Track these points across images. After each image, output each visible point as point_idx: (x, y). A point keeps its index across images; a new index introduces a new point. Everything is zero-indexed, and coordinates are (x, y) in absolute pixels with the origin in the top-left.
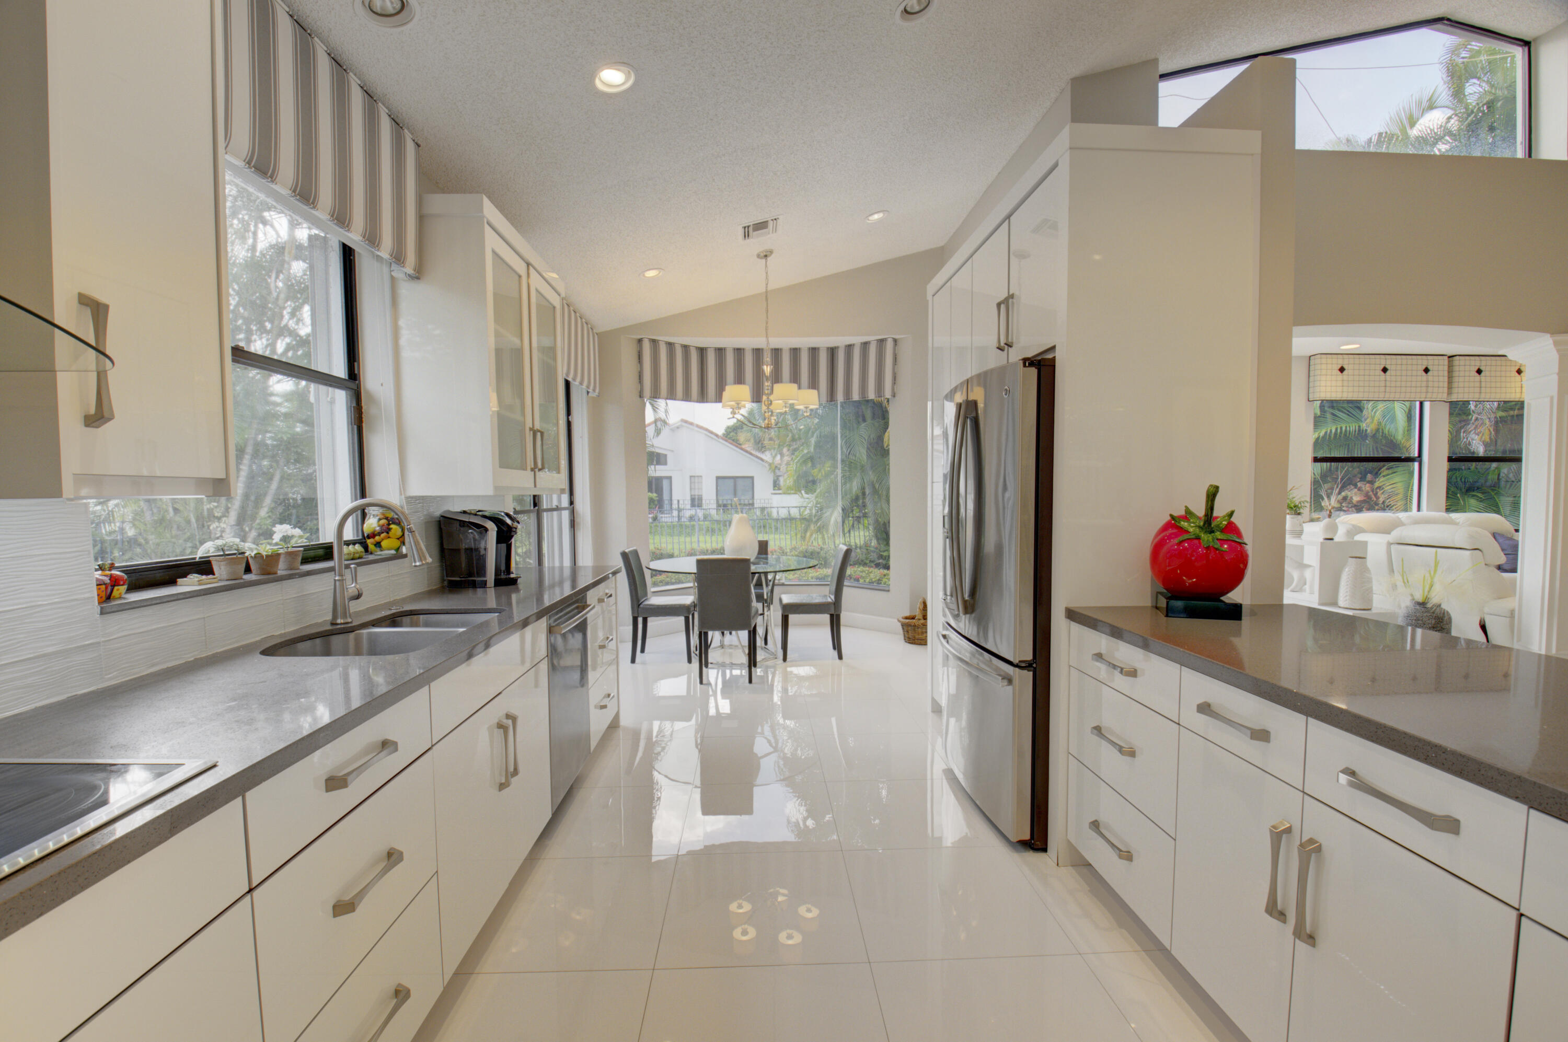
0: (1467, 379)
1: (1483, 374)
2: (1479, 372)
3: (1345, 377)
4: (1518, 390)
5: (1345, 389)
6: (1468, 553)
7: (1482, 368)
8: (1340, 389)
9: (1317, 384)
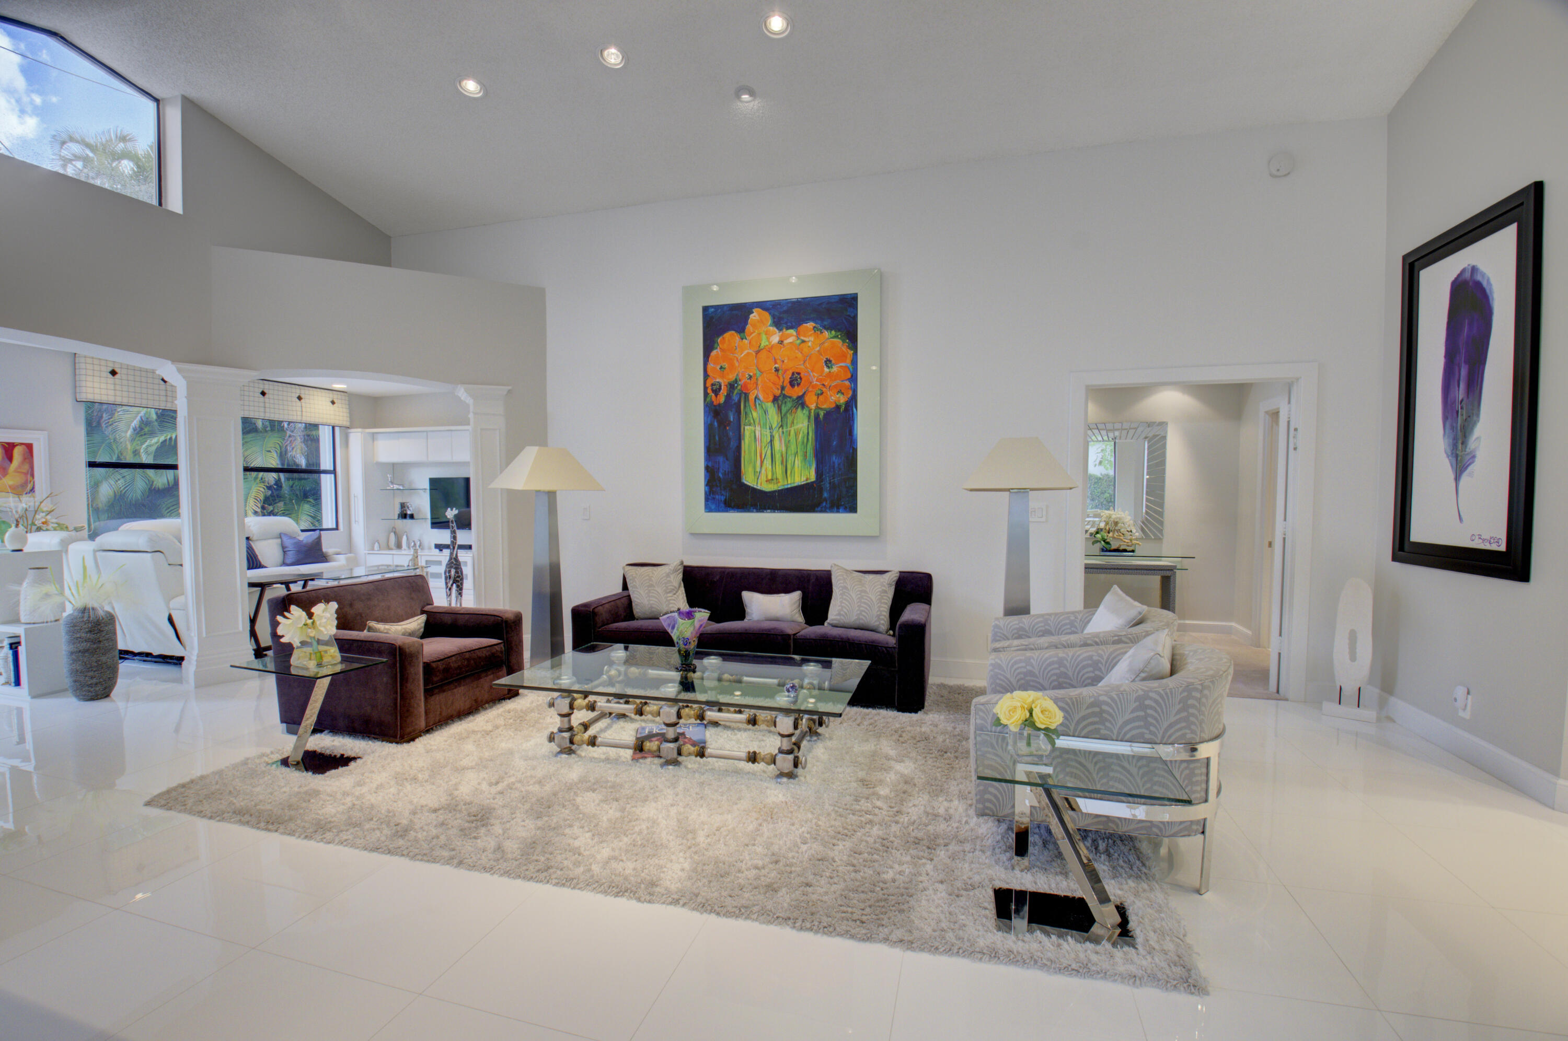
0: (252, 399)
1: (267, 396)
2: (263, 394)
3: (118, 381)
4: (299, 413)
5: (118, 393)
6: (149, 555)
7: (266, 391)
8: (112, 392)
9: (83, 384)
